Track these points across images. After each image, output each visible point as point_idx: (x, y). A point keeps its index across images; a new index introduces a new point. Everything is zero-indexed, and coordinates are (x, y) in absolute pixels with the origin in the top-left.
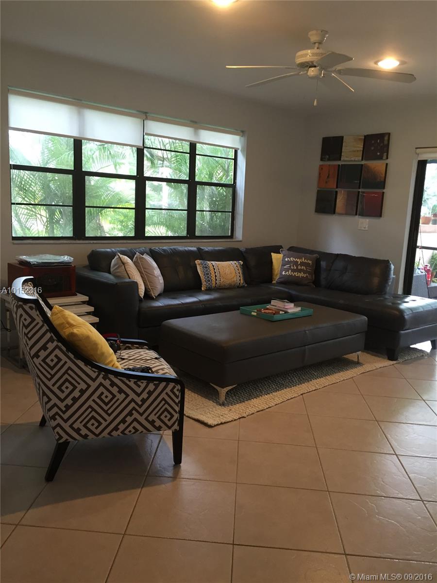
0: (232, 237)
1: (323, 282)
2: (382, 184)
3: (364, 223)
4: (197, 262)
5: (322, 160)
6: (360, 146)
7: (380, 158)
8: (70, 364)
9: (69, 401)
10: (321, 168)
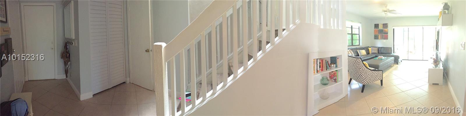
0: (359, 45)
1: (380, 53)
2: (387, 33)
3: (385, 41)
4: (358, 50)
5: (375, 28)
6: (382, 26)
7: (387, 28)
8: (366, 69)
9: (366, 77)
10: (375, 30)
